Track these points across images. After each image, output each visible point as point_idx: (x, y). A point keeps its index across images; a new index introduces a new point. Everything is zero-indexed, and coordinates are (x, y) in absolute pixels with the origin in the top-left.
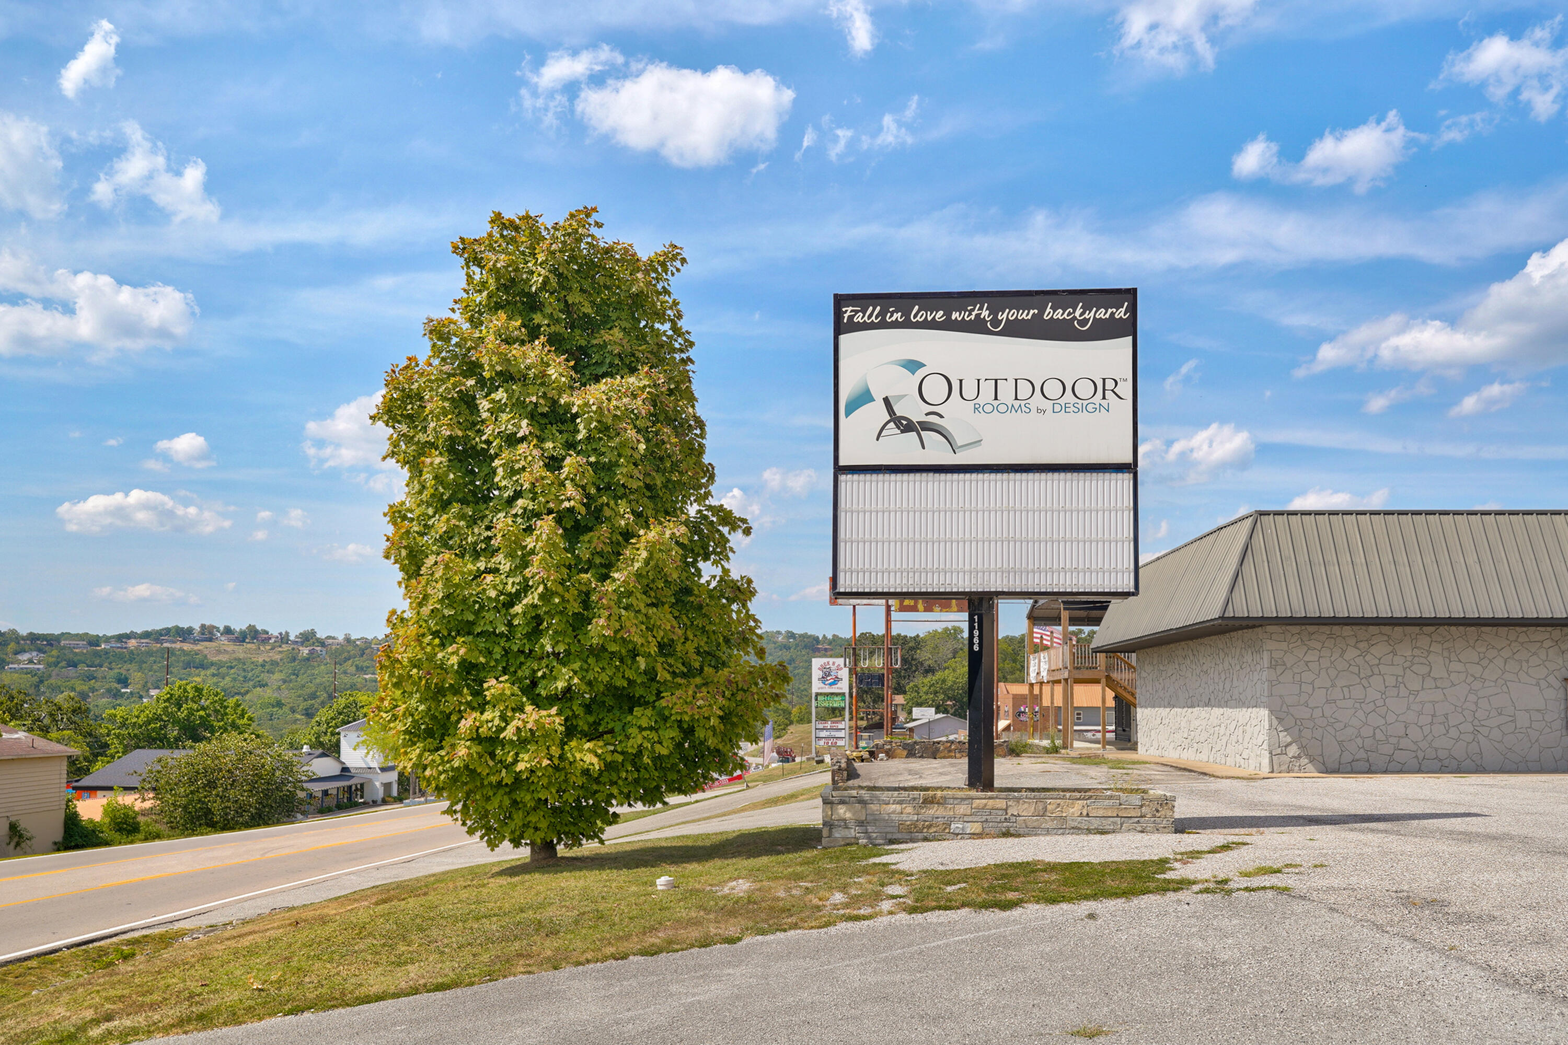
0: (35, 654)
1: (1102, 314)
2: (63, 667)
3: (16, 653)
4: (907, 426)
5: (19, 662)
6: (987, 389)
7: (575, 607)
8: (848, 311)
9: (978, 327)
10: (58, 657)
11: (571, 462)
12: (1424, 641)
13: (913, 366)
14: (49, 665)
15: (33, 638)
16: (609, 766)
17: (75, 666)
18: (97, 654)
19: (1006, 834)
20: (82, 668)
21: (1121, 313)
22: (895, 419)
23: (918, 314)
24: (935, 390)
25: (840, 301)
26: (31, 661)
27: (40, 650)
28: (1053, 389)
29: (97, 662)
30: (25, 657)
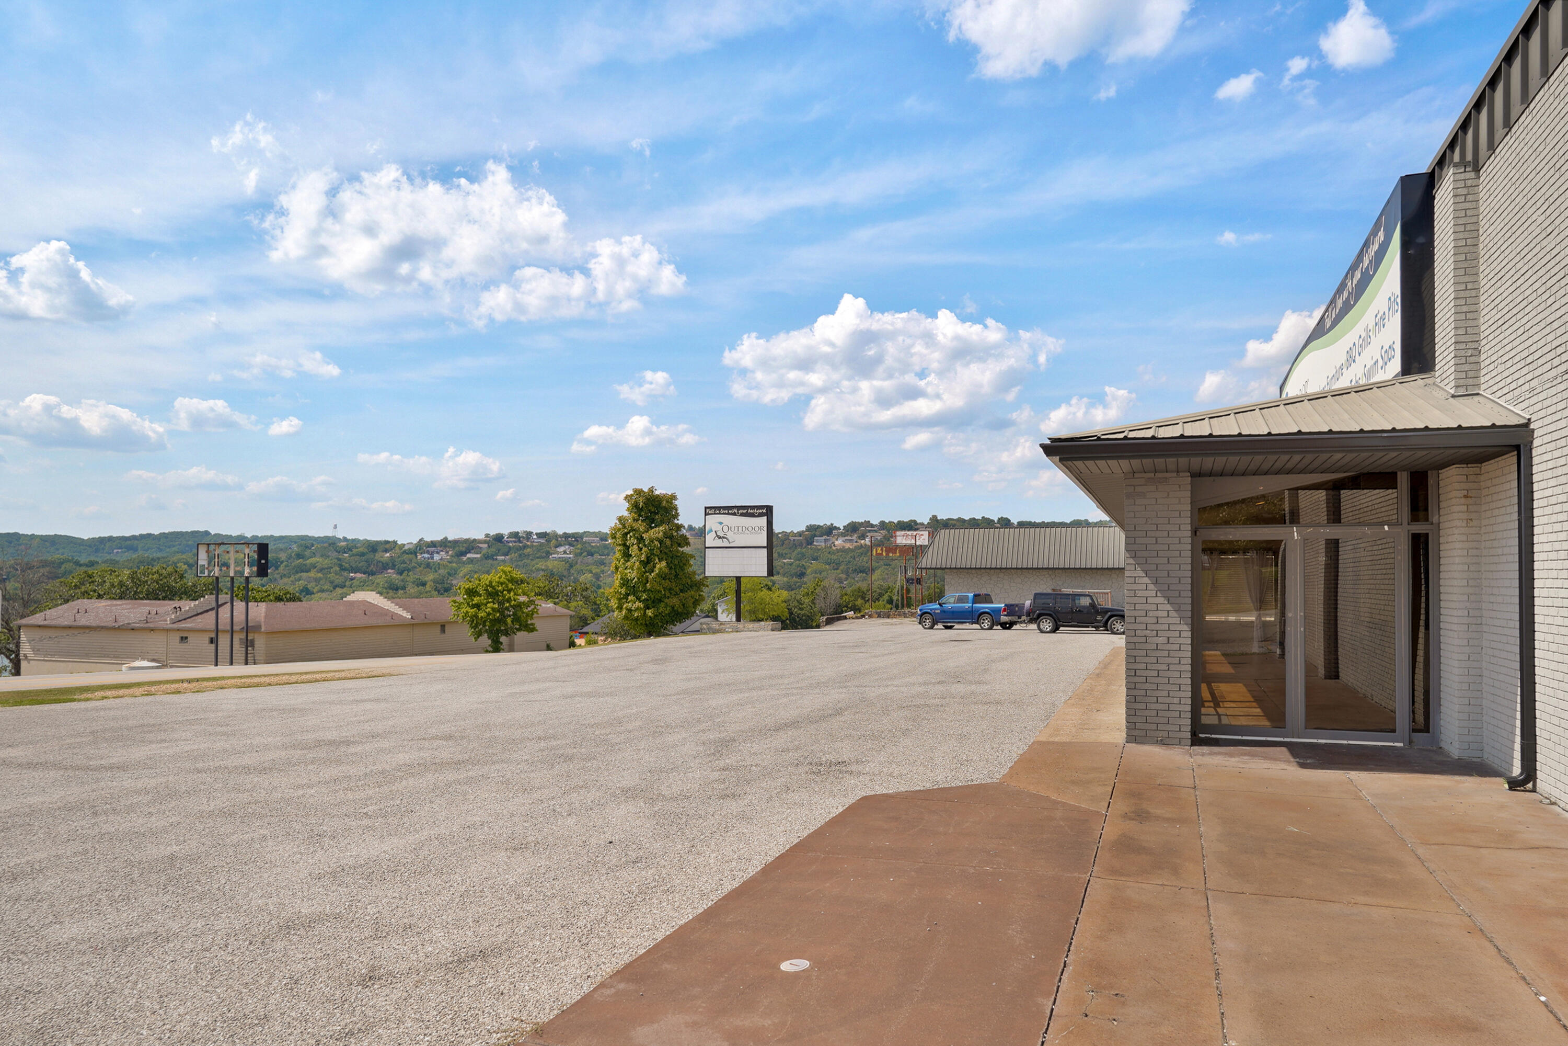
0: (567, 547)
1: (760, 511)
2: (584, 557)
3: (556, 547)
4: (720, 538)
5: (558, 553)
6: (736, 528)
7: (644, 581)
8: (708, 510)
9: (734, 514)
10: (581, 549)
11: (644, 549)
12: (1001, 575)
13: (721, 523)
14: (576, 555)
15: (566, 536)
16: (656, 616)
17: (592, 555)
18: (606, 547)
19: (737, 631)
20: (597, 557)
21: (764, 511)
22: (717, 536)
23: (722, 511)
24: (726, 529)
25: (706, 508)
26: (565, 552)
27: (571, 545)
28: (750, 529)
29: (606, 553)
30: (561, 549)
